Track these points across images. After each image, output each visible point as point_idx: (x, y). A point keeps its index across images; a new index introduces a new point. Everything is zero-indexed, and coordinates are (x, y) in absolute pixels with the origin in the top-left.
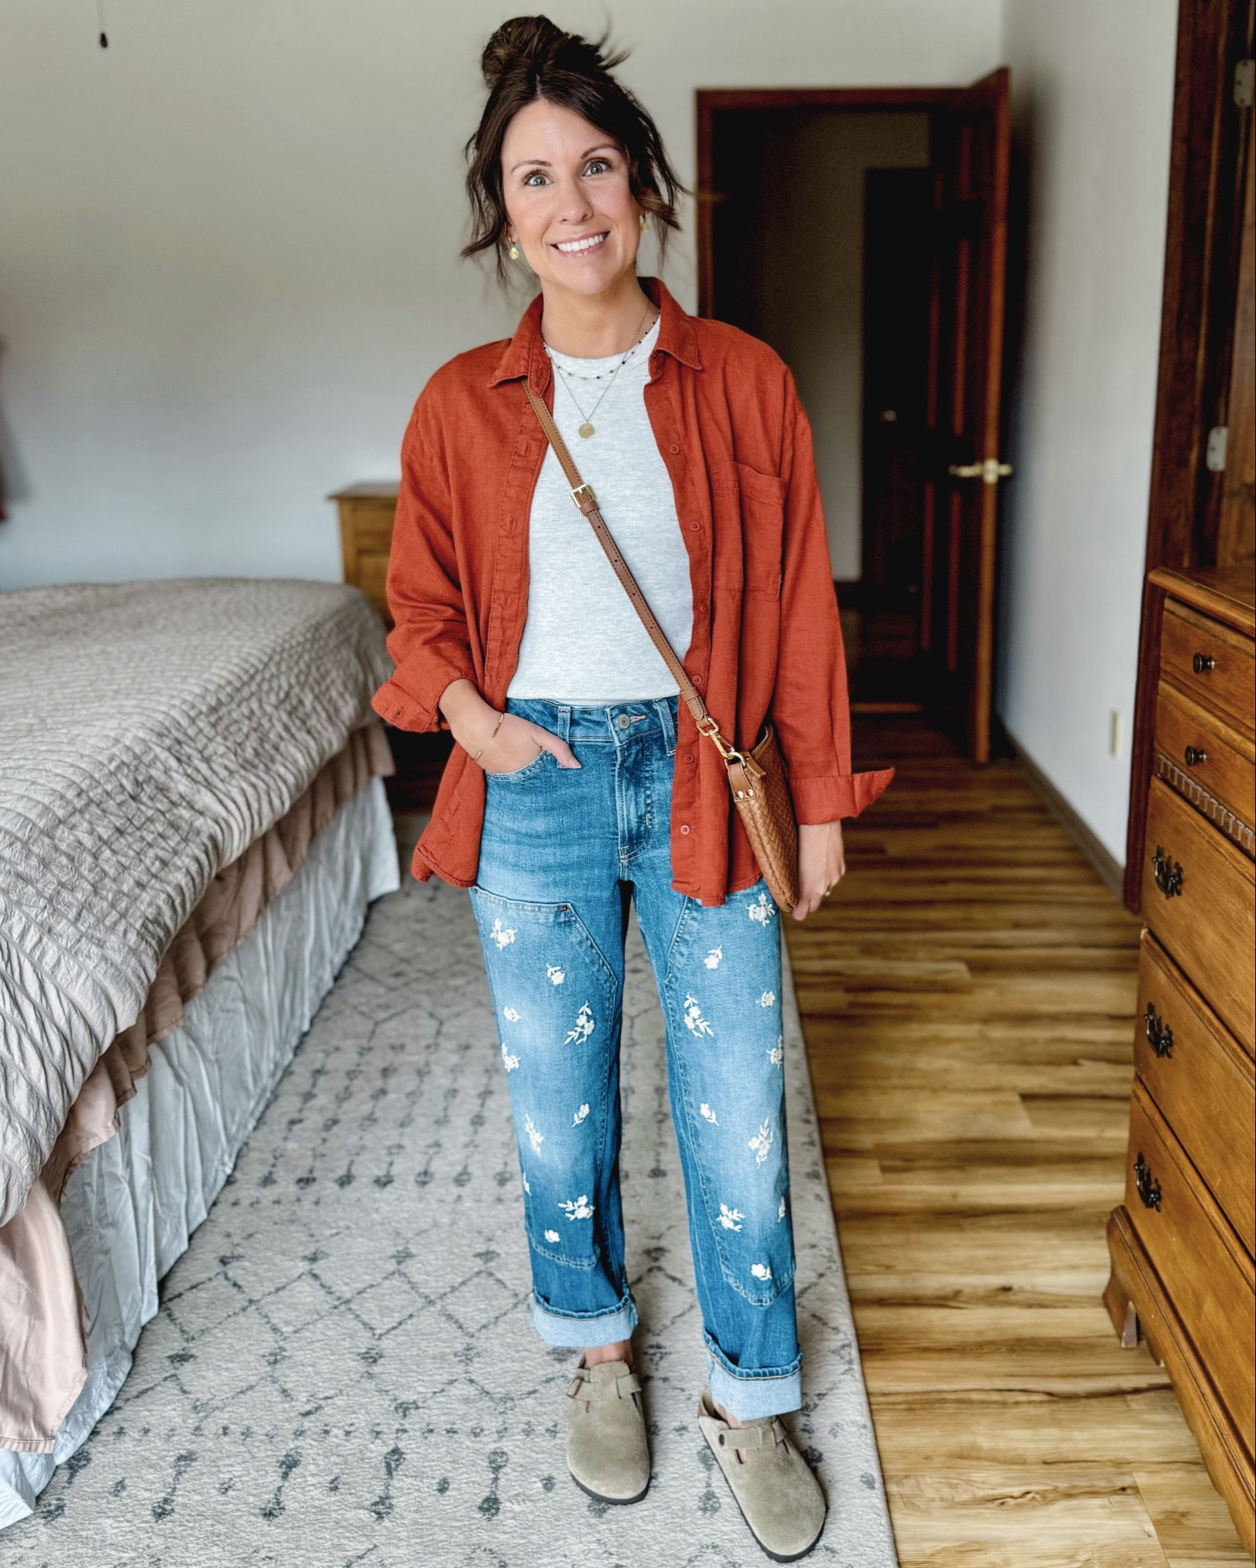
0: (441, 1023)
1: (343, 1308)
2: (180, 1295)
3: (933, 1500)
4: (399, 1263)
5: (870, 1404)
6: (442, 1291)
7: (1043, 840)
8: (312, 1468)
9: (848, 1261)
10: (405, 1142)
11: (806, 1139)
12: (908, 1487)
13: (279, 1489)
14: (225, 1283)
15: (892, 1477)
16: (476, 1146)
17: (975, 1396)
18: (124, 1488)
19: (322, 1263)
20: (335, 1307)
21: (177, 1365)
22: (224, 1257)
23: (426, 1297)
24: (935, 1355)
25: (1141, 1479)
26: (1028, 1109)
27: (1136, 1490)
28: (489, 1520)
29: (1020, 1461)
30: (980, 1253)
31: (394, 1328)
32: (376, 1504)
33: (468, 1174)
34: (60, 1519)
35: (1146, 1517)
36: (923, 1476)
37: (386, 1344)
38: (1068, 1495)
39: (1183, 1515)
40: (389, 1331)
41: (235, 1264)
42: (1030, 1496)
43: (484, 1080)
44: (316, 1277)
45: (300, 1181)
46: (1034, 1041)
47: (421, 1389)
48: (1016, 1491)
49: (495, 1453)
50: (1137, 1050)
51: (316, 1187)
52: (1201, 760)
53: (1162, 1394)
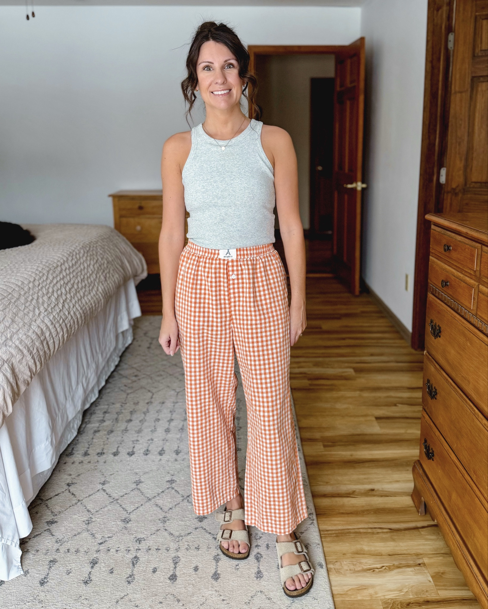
0: (153, 394)
1: (115, 502)
2: (51, 498)
3: (347, 570)
4: (137, 485)
5: (320, 535)
6: (154, 495)
7: (381, 323)
8: (103, 564)
9: (312, 481)
10: (139, 438)
12: (337, 566)
13: (90, 573)
14: (69, 493)
15: (330, 562)
16: (167, 440)
17: (362, 531)
18: (28, 573)
19: (106, 485)
20: (112, 502)
21: (50, 525)
22: (69, 483)
23: (148, 498)
24: (346, 515)
25: (426, 560)
26: (378, 423)
27: (424, 564)
28: (173, 583)
29: (380, 555)
30: (362, 477)
31: (135, 510)
32: (128, 577)
33: (164, 451)
34: (4, 586)
35: (429, 575)
36: (343, 561)
37: (132, 516)
38: (398, 567)
39: (442, 573)
40: (133, 511)
41: (73, 486)
42: (384, 568)
43: (169, 415)
44: (104, 490)
45: (98, 454)
46: (380, 397)
47: (146, 533)
48: (379, 566)
49: (175, 557)
50: (423, 398)
51: (104, 456)
52: (448, 285)
53: (433, 528)
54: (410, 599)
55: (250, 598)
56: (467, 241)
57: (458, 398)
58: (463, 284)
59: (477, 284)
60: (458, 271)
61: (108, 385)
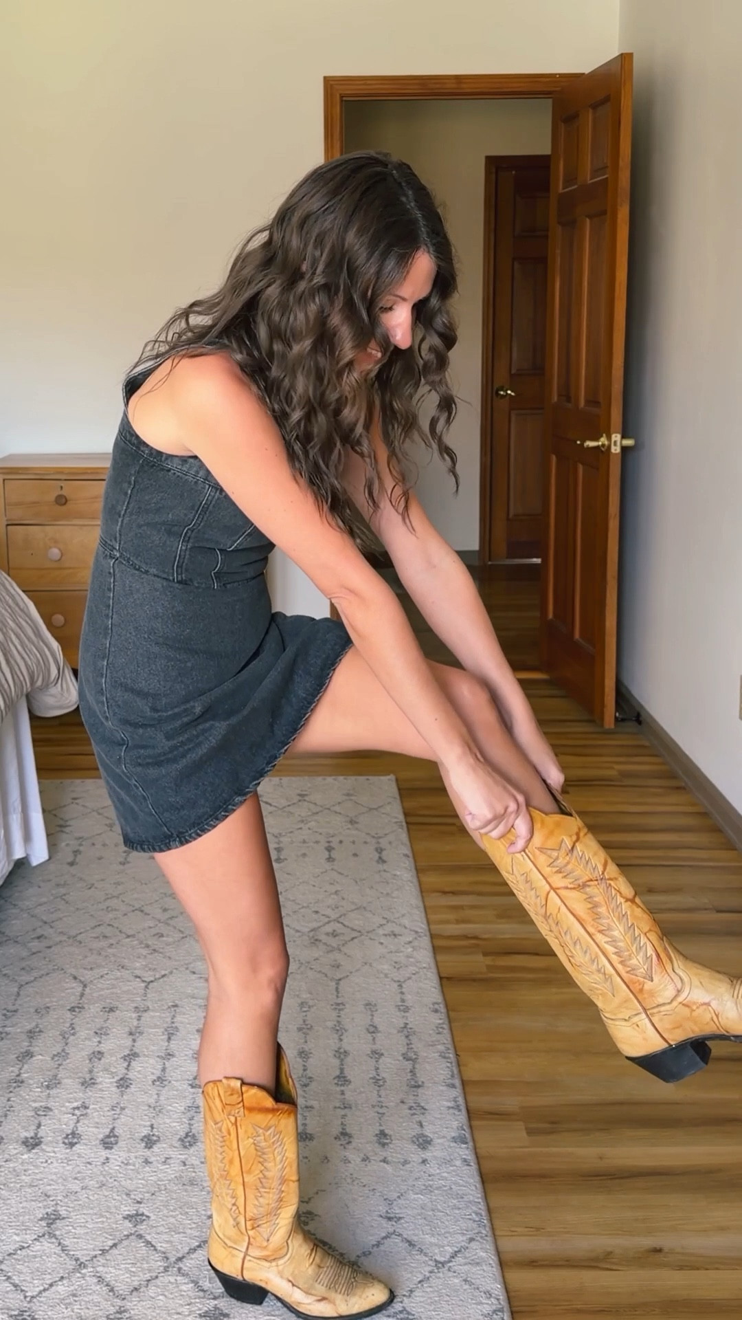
0: (85, 986)
4: (49, 1225)
6: (93, 1253)
9: (497, 1223)
10: (52, 1104)
11: (452, 1104)
16: (123, 1109)
23: (77, 1260)
30: (629, 1214)
31: (45, 1290)
33: (115, 1136)
37: (37, 1306)
40: (40, 1292)
43: (128, 1042)
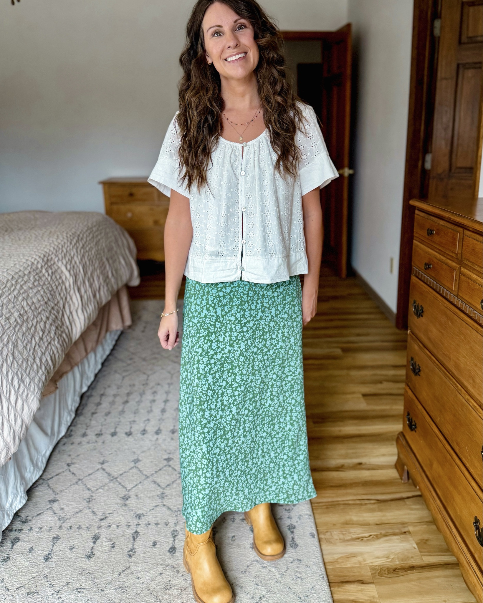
0: (148, 376)
1: (114, 480)
2: (52, 478)
3: (337, 540)
4: (135, 463)
5: (312, 507)
6: (152, 473)
7: (366, 305)
8: (104, 539)
10: (137, 419)
12: (328, 535)
13: (92, 547)
14: (69, 473)
15: (321, 532)
16: (163, 420)
17: (351, 502)
18: (33, 549)
19: (106, 464)
20: (112, 480)
21: (52, 503)
22: (68, 463)
23: (146, 475)
24: (336, 488)
25: (411, 529)
26: (365, 399)
27: (409, 532)
28: (172, 555)
29: (368, 524)
30: (350, 451)
31: (134, 487)
32: (129, 551)
33: (160, 430)
34: (8, 562)
35: (413, 542)
36: (333, 531)
37: (132, 493)
38: (386, 535)
39: (427, 540)
40: (132, 488)
41: (73, 466)
42: (372, 537)
43: (165, 396)
44: (104, 470)
45: (97, 435)
46: (366, 375)
47: (145, 509)
48: (367, 535)
49: (174, 531)
50: (407, 375)
51: (103, 437)
52: (430, 268)
53: (418, 498)
54: (397, 565)
55: (245, 568)
56: (449, 225)
57: (442, 375)
58: (445, 266)
59: (458, 266)
60: (440, 254)
61: (104, 369)
